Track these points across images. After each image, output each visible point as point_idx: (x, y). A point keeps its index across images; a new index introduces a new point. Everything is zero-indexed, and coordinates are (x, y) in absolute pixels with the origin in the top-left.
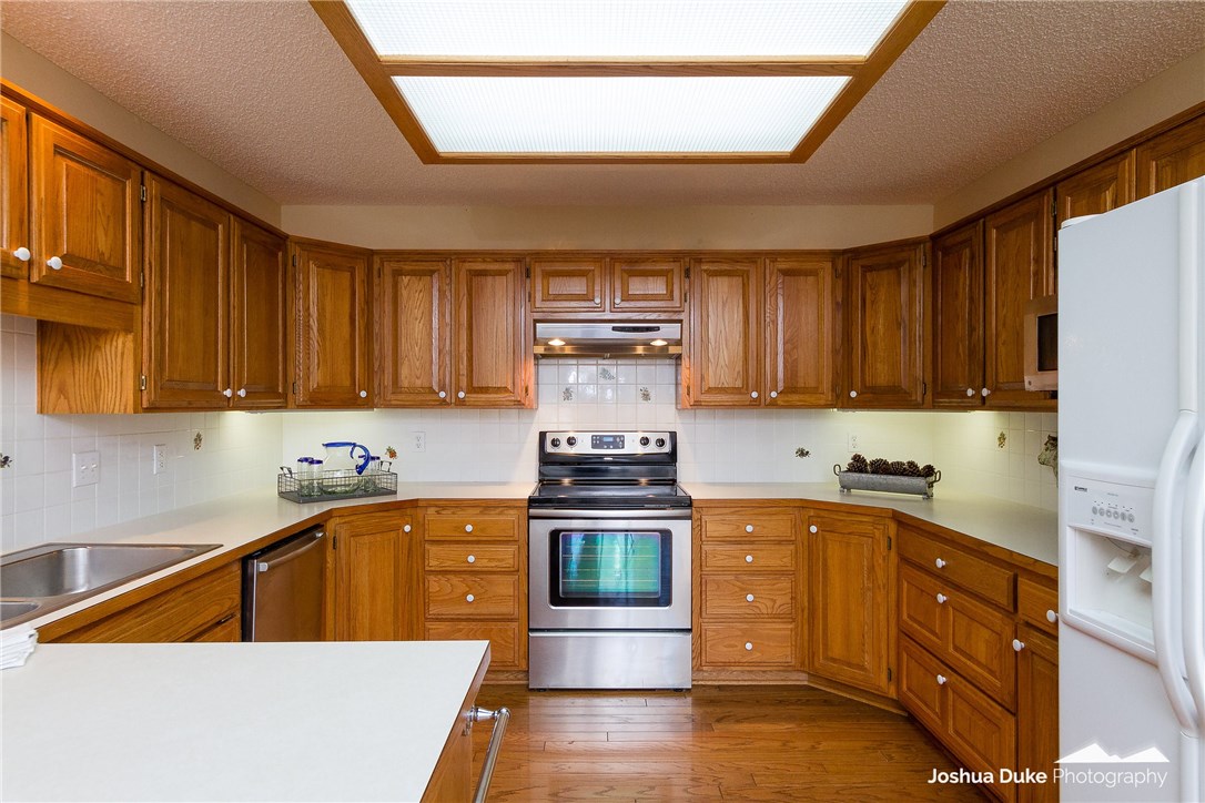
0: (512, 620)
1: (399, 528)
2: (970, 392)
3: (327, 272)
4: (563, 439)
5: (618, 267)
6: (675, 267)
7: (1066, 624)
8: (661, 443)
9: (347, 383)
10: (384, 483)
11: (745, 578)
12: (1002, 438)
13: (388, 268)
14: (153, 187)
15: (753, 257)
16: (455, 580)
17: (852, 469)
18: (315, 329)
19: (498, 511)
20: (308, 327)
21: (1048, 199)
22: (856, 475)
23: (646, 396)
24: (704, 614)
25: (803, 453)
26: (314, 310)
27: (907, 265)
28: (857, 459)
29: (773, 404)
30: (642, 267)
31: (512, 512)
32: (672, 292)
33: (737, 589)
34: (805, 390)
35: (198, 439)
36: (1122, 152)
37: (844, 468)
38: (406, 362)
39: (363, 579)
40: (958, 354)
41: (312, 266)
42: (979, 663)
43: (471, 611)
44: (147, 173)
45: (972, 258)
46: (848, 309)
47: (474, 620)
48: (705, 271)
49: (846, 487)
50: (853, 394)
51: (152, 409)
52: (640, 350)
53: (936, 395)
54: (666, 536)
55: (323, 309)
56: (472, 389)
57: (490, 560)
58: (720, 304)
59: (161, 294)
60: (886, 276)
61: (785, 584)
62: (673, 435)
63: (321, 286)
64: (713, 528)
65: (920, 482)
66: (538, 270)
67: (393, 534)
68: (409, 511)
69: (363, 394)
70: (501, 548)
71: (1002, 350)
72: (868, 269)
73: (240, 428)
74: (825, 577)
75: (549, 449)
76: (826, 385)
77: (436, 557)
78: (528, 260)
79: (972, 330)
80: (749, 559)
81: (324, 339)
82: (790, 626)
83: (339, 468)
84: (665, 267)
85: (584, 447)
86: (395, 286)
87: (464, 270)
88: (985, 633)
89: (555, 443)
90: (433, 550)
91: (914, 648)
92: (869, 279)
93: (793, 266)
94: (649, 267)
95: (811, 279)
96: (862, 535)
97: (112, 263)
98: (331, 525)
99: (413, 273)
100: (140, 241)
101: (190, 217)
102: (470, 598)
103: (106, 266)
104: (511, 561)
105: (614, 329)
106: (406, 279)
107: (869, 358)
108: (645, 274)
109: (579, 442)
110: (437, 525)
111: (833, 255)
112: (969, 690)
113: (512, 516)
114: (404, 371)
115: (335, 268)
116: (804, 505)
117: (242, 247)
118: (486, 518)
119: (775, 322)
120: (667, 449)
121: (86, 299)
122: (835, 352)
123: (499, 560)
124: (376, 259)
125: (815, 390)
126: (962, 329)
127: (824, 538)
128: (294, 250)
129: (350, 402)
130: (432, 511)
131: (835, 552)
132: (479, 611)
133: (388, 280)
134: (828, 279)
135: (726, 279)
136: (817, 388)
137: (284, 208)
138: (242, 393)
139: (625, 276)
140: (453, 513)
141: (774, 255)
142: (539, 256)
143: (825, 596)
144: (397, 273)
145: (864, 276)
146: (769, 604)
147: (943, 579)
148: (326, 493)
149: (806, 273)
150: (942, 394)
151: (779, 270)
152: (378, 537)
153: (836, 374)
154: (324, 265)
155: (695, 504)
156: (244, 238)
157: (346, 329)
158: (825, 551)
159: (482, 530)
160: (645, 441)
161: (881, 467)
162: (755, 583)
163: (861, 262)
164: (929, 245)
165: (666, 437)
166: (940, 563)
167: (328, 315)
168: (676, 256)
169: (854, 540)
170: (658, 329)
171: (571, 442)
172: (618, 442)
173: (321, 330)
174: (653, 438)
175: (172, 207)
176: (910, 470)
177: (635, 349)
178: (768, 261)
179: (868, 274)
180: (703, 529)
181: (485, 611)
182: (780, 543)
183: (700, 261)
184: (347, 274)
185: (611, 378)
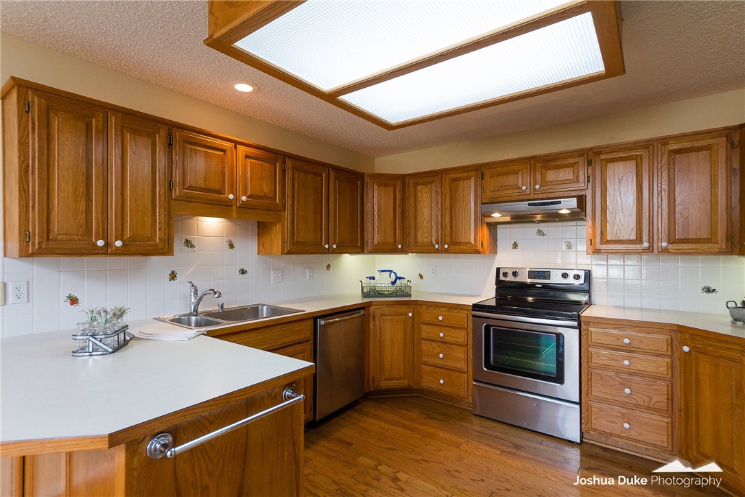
0: (464, 373)
1: (407, 314)
3: (382, 188)
4: (510, 272)
5: (538, 165)
6: (580, 160)
8: (577, 277)
9: (392, 241)
10: (405, 291)
11: (625, 376)
13: (412, 183)
14: (289, 163)
15: (646, 145)
16: (434, 345)
18: (376, 215)
19: (457, 310)
20: (373, 215)
23: (569, 246)
24: (590, 395)
25: (709, 290)
26: (376, 207)
30: (556, 163)
31: (464, 312)
32: (578, 177)
33: (618, 383)
35: (329, 266)
37: (737, 305)
38: (420, 230)
39: (387, 337)
41: (375, 186)
43: (442, 363)
44: (287, 158)
47: (443, 368)
48: (604, 159)
51: (289, 253)
52: (539, 217)
54: (559, 338)
55: (380, 206)
57: (452, 337)
58: (617, 181)
59: (293, 206)
61: (662, 386)
62: (587, 273)
63: (379, 195)
64: (598, 337)
66: (488, 174)
67: (403, 317)
68: (412, 306)
69: (400, 246)
70: (457, 331)
73: (350, 262)
74: (697, 388)
75: (502, 278)
76: (721, 236)
77: (426, 331)
78: (482, 169)
80: (627, 363)
81: (381, 220)
82: (666, 420)
83: (384, 283)
84: (572, 161)
85: (523, 278)
86: (415, 191)
87: (447, 180)
89: (505, 274)
90: (424, 328)
94: (560, 162)
95: (704, 153)
97: (269, 196)
98: (372, 309)
99: (423, 184)
100: (283, 185)
101: (307, 172)
102: (441, 356)
103: (268, 198)
105: (529, 205)
106: (420, 187)
108: (558, 167)
109: (520, 275)
110: (426, 315)
113: (464, 314)
114: (419, 235)
115: (386, 185)
116: (680, 329)
117: (336, 182)
118: (450, 314)
120: (582, 282)
121: (260, 211)
122: (729, 209)
123: (457, 338)
124: (407, 178)
125: (709, 241)
127: (695, 357)
128: (367, 179)
129: (393, 250)
130: (424, 307)
131: (706, 370)
132: (446, 364)
133: (412, 188)
134: (723, 151)
135: (622, 163)
136: (712, 238)
137: (376, 160)
138: (334, 246)
139: (543, 170)
140: (434, 309)
141: (664, 141)
142: (489, 166)
143: (698, 404)
144: (416, 184)
146: (646, 399)
148: (380, 294)
149: (698, 149)
151: (670, 151)
152: (395, 317)
153: (731, 227)
154: (379, 185)
155: (582, 319)
156: (336, 178)
157: (391, 216)
158: (697, 369)
159: (448, 320)
160: (565, 276)
162: (634, 381)
165: (582, 274)
167: (383, 208)
168: (581, 153)
169: (724, 362)
170: (560, 203)
171: (515, 274)
172: (546, 275)
173: (379, 216)
174: (571, 274)
175: (298, 170)
177: (536, 217)
178: (660, 145)
180: (590, 337)
181: (449, 364)
182: (657, 355)
183: (599, 153)
184: (392, 188)
185: (544, 235)
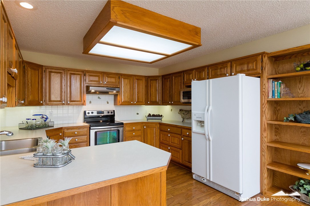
1: (59, 134)
2: (170, 102)
3: (33, 70)
4: (90, 112)
5: (105, 75)
7: (193, 132)
8: (112, 112)
9: (37, 99)
10: (50, 124)
11: (133, 138)
12: (172, 110)
13: (48, 71)
16: (72, 145)
17: (148, 116)
18: (30, 85)
20: (28, 84)
21: (182, 74)
22: (150, 117)
23: (108, 103)
25: (138, 114)
26: (29, 80)
27: (158, 80)
28: (150, 114)
29: (135, 104)
31: (86, 128)
32: (116, 81)
34: (140, 102)
36: (193, 70)
37: (147, 116)
38: (53, 94)
40: (167, 96)
41: (29, 69)
42: (176, 144)
45: (170, 80)
46: (147, 87)
48: (122, 78)
49: (148, 119)
50: (149, 103)
53: (162, 103)
54: (118, 131)
56: (71, 101)
57: (81, 140)
58: (125, 84)
60: (154, 82)
61: (140, 138)
62: (114, 111)
63: (31, 74)
64: (127, 129)
65: (160, 118)
66: (87, 74)
69: (41, 102)
70: (83, 137)
71: (175, 96)
72: (151, 80)
74: (147, 136)
75: (87, 115)
76: (144, 101)
78: (85, 72)
79: (170, 92)
80: (134, 134)
81: (32, 88)
85: (95, 114)
86: (50, 75)
87: (69, 73)
88: (177, 139)
89: (89, 113)
91: (163, 145)
92: (151, 82)
93: (139, 78)
94: (111, 76)
95: (141, 81)
96: (153, 127)
99: (55, 72)
104: (86, 139)
105: (107, 89)
106: (53, 74)
107: (151, 96)
109: (94, 113)
110: (67, 133)
111: (145, 77)
112: (174, 148)
114: (52, 97)
115: (35, 69)
116: (142, 123)
118: (79, 130)
119: (135, 89)
120: (113, 114)
122: (145, 95)
123: (83, 139)
124: (44, 68)
125: (142, 102)
126: (168, 92)
127: (147, 129)
129: (38, 104)
130: (65, 130)
131: (149, 131)
133: (48, 74)
134: (144, 81)
135: (127, 80)
136: (142, 101)
139: (107, 77)
142: (88, 71)
143: (147, 139)
144: (50, 72)
145: (150, 82)
147: (169, 132)
150: (164, 103)
151: (136, 79)
152: (54, 136)
153: (145, 99)
154: (32, 68)
155: (124, 124)
157: (37, 85)
158: (147, 131)
159: (79, 133)
160: (108, 112)
161: (154, 116)
162: (135, 138)
163: (150, 79)
164: (161, 77)
166: (169, 130)
167: (33, 81)
168: (117, 74)
169: (152, 128)
170: (115, 89)
171: (92, 113)
172: (102, 112)
173: (31, 86)
174: (110, 111)
176: (159, 116)
178: (134, 77)
179: (151, 81)
180: (125, 129)
182: (139, 130)
183: (122, 76)
184: (38, 71)
185: (100, 99)
